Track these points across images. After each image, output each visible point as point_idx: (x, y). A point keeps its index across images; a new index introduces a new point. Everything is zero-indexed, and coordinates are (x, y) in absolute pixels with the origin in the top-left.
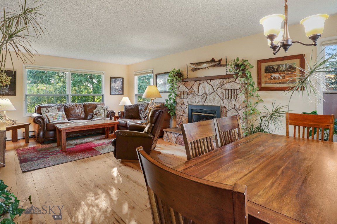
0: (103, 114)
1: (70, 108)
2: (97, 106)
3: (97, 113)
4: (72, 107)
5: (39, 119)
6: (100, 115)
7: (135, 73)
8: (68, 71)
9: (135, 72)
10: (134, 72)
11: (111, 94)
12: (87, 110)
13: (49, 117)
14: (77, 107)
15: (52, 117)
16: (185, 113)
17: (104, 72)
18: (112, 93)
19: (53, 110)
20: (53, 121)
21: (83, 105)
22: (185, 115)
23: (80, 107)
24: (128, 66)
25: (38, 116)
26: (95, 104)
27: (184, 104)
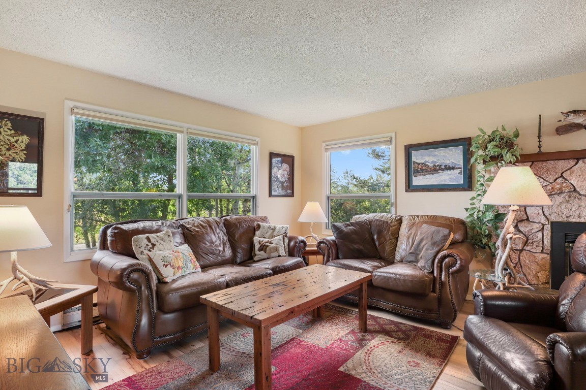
0: (281, 246)
1: (197, 231)
2: (259, 226)
3: (267, 246)
4: (203, 230)
5: (135, 276)
6: (276, 249)
7: (327, 145)
8: (182, 132)
9: (327, 143)
10: (324, 142)
11: (270, 195)
12: (235, 236)
13: (160, 265)
14: (214, 227)
15: (169, 266)
16: (535, 244)
17: (257, 139)
18: (273, 193)
19: (162, 242)
20: (175, 278)
21: (224, 224)
22: (534, 250)
23: (218, 231)
24: (302, 129)
25: (131, 266)
26: (252, 221)
27: (528, 219)
